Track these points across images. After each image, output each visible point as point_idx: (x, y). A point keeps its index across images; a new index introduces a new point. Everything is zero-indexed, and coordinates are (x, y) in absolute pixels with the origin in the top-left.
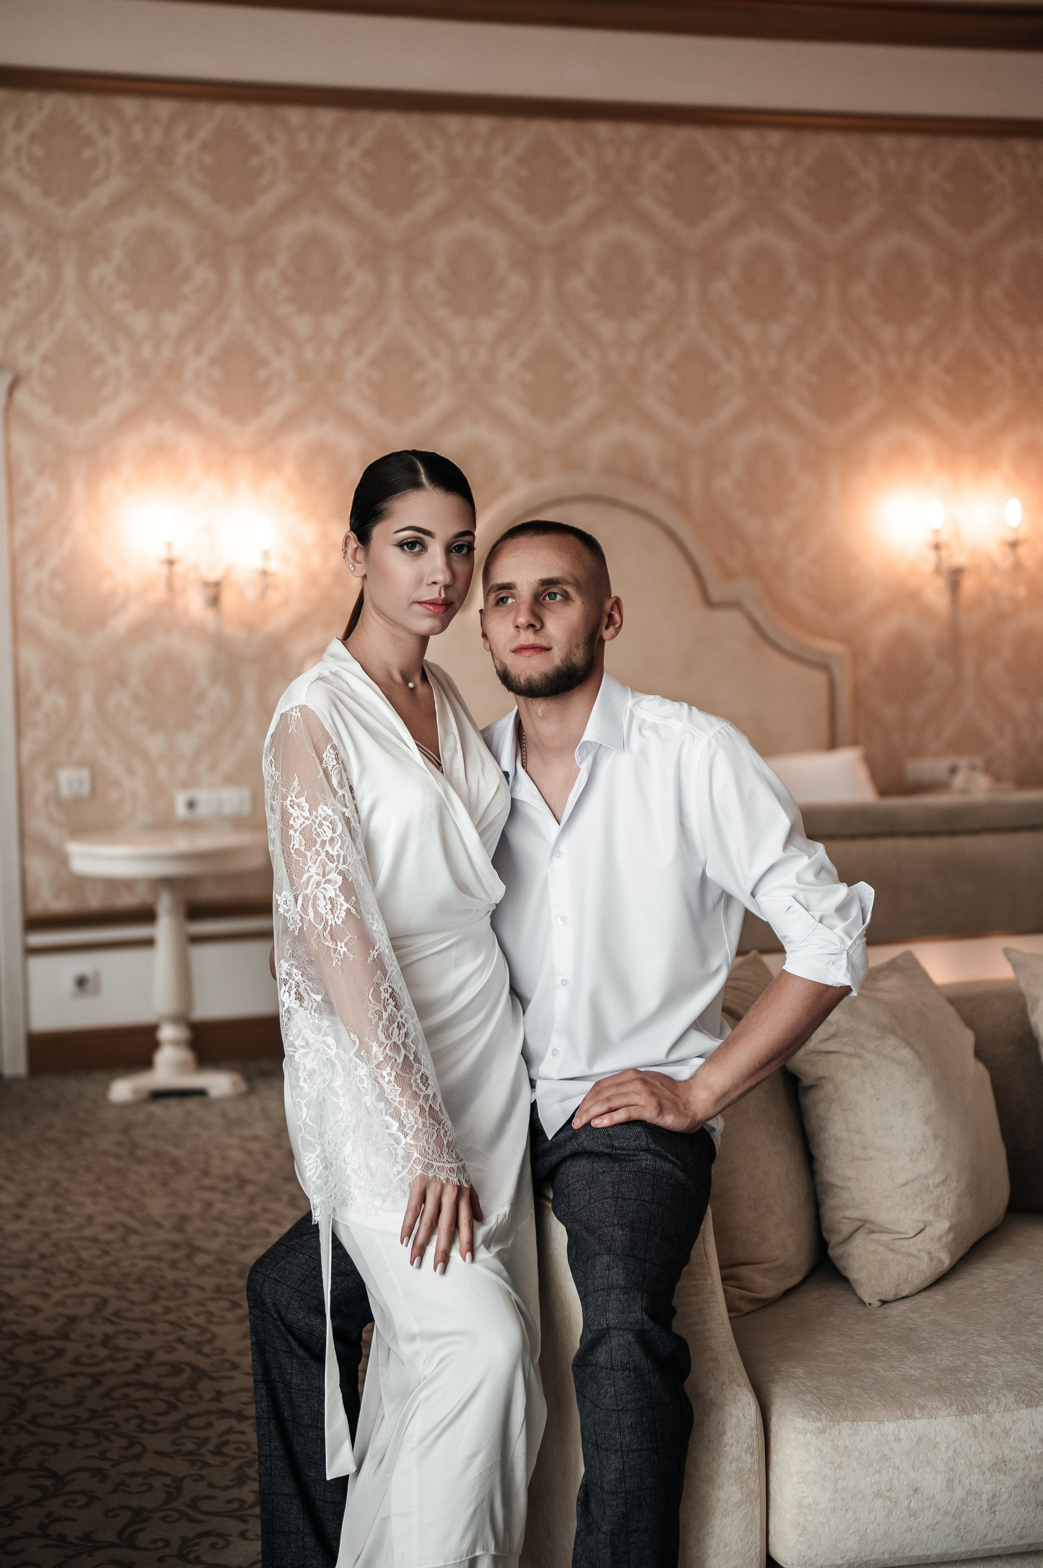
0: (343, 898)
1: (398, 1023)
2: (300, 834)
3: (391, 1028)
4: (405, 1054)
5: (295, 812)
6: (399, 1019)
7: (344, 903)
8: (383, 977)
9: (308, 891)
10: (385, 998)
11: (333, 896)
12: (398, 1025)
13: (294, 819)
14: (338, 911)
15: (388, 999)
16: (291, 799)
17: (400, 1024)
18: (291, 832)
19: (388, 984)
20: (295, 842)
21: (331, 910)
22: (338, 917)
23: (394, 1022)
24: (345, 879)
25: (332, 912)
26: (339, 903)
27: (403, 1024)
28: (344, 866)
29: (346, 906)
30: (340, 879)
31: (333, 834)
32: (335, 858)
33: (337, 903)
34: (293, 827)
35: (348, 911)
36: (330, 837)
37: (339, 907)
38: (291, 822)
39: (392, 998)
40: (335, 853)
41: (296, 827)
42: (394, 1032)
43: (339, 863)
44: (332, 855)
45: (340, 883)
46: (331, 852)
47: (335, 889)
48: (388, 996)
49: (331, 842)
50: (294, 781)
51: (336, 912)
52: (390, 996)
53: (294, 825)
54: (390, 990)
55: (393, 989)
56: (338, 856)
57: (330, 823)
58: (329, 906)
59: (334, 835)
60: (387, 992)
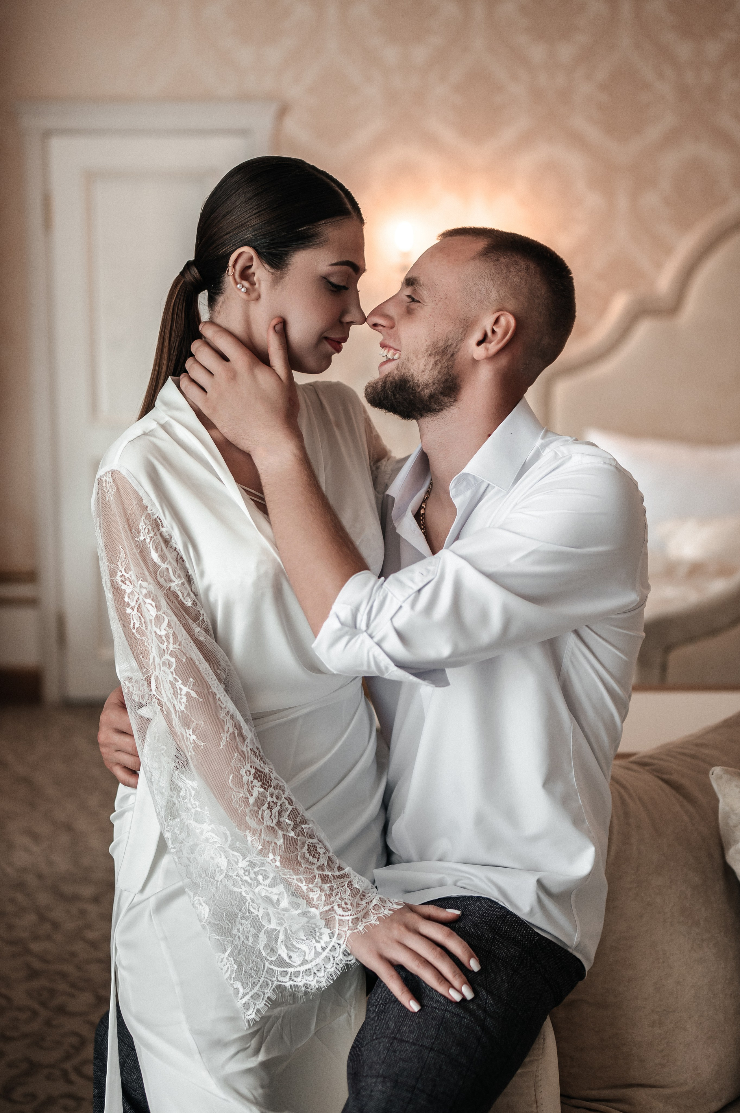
0: (180, 681)
1: (268, 804)
2: (138, 612)
3: (260, 812)
4: (284, 834)
5: (128, 588)
6: (269, 799)
7: (182, 686)
8: (242, 759)
9: (157, 673)
10: (248, 781)
11: (172, 680)
12: (269, 806)
13: (129, 596)
14: (179, 696)
15: (252, 782)
16: (121, 574)
17: (272, 804)
18: (129, 610)
19: (249, 765)
20: (135, 621)
21: (173, 694)
22: (180, 702)
23: (263, 804)
24: (178, 660)
25: (175, 696)
26: (178, 687)
27: (275, 804)
28: (175, 646)
29: (185, 689)
30: (173, 660)
31: (157, 612)
32: (164, 638)
33: (176, 688)
34: (130, 605)
35: (188, 695)
36: (154, 615)
37: (179, 691)
38: (126, 599)
39: (257, 779)
40: (163, 633)
41: (133, 604)
42: (265, 815)
43: (168, 643)
44: (160, 636)
45: (174, 666)
46: (159, 632)
47: (172, 673)
48: (251, 778)
49: (156, 621)
50: (120, 554)
51: (177, 697)
52: (254, 778)
53: (130, 602)
54: (253, 771)
55: (256, 768)
56: (167, 636)
57: (153, 600)
58: (172, 691)
59: (159, 613)
60: (250, 774)
